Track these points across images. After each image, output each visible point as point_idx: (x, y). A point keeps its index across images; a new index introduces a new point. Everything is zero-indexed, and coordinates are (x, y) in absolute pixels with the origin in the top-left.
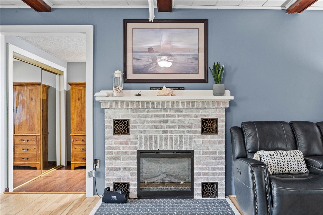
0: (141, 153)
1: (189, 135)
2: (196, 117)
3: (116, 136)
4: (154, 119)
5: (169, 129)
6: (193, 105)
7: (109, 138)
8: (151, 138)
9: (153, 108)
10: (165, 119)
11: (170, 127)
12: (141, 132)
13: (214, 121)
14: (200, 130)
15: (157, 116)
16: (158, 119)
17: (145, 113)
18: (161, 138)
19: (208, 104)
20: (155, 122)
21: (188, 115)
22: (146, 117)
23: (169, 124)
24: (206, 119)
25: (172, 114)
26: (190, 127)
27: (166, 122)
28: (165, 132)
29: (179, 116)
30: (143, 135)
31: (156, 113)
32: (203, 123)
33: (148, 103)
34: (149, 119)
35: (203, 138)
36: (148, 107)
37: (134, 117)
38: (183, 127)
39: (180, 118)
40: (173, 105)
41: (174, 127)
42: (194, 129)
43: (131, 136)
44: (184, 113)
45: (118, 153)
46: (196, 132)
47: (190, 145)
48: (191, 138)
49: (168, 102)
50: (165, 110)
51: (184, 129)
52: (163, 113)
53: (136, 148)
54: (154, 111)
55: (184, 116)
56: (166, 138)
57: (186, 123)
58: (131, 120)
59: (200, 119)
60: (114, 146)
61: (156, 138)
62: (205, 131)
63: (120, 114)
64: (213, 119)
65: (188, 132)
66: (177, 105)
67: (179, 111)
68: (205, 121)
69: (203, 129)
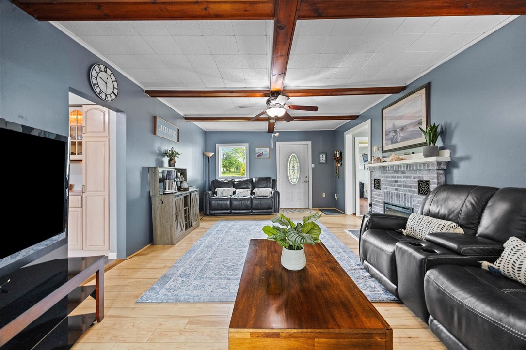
0: (385, 203)
1: (410, 194)
2: (414, 178)
3: (375, 190)
4: (391, 179)
5: (398, 188)
6: (410, 168)
7: (373, 190)
8: (389, 192)
9: (389, 171)
10: (396, 179)
11: (399, 186)
12: (385, 188)
13: (428, 183)
14: (417, 190)
15: (393, 177)
16: (393, 179)
17: (387, 175)
18: (394, 194)
19: (420, 166)
20: (391, 181)
21: (409, 177)
22: (387, 177)
23: (398, 183)
24: (422, 181)
25: (400, 175)
26: (410, 187)
27: (396, 181)
28: (396, 190)
29: (404, 177)
30: (386, 191)
31: (392, 175)
32: (419, 185)
33: (386, 167)
34: (388, 179)
35: (419, 198)
36: (387, 171)
37: (382, 177)
38: (406, 186)
39: (404, 179)
40: (398, 168)
42: (413, 189)
43: (381, 191)
44: (407, 175)
45: (376, 201)
46: (414, 192)
47: (411, 203)
48: (411, 197)
49: (396, 166)
50: (396, 172)
51: (406, 189)
52: (395, 175)
53: (383, 199)
54: (391, 173)
55: (407, 177)
56: (397, 195)
57: (408, 184)
58: (381, 179)
59: (417, 180)
60: (375, 196)
61: (392, 193)
62: (421, 192)
63: (377, 175)
64: (427, 181)
65: (410, 191)
66: (401, 168)
67: (403, 173)
68: (420, 182)
69: (419, 190)
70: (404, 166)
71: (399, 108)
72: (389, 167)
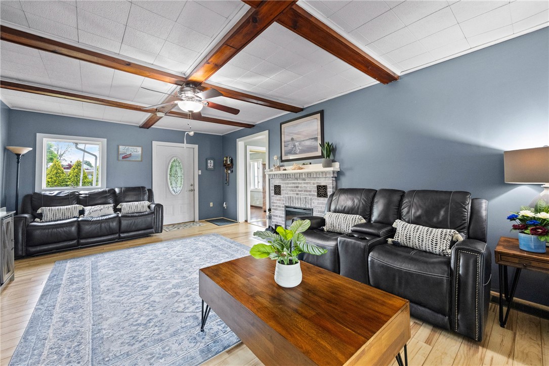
0: (286, 207)
1: (310, 197)
2: (314, 184)
3: (276, 195)
4: (292, 185)
5: (299, 193)
6: (310, 176)
7: (273, 196)
8: (290, 197)
9: (290, 178)
10: (297, 185)
11: (300, 191)
12: (286, 194)
13: (325, 187)
14: (316, 194)
15: (294, 183)
16: (294, 185)
17: (288, 181)
18: (295, 198)
19: (319, 174)
20: (292, 187)
21: (309, 183)
23: (299, 189)
24: (320, 186)
25: (301, 182)
26: (310, 191)
27: (297, 187)
28: (297, 194)
29: (304, 183)
30: (287, 195)
31: (293, 182)
32: (318, 189)
33: (288, 175)
34: (289, 185)
35: (318, 200)
36: (288, 178)
37: (283, 183)
38: (306, 191)
39: (305, 185)
40: (300, 176)
41: (301, 191)
42: (312, 193)
43: (282, 196)
44: (307, 181)
45: (276, 206)
46: (314, 195)
47: (311, 205)
48: (311, 200)
49: (297, 174)
50: (297, 179)
51: (307, 193)
52: (296, 181)
53: (284, 204)
54: (291, 180)
55: (307, 183)
56: (298, 198)
57: (308, 189)
58: (282, 185)
59: (316, 185)
60: (275, 201)
61: (293, 198)
62: (319, 195)
63: (277, 182)
64: (324, 186)
65: (310, 195)
66: (302, 176)
67: (304, 179)
68: (319, 187)
69: (318, 194)
70: (305, 174)
71: (297, 125)
72: (290, 175)
